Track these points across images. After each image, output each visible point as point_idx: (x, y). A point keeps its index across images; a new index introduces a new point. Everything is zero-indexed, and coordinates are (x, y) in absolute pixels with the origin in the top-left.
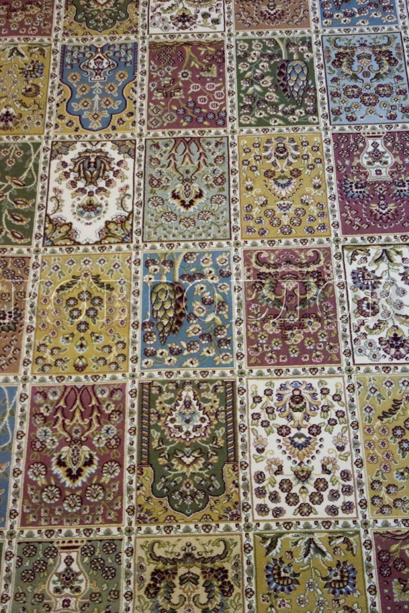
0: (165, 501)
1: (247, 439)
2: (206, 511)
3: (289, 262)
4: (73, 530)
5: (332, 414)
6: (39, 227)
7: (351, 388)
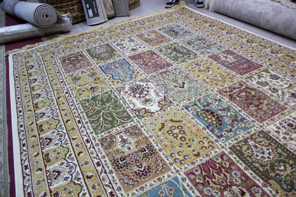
0: (294, 192)
1: (291, 147)
3: (234, 89)
6: (132, 114)
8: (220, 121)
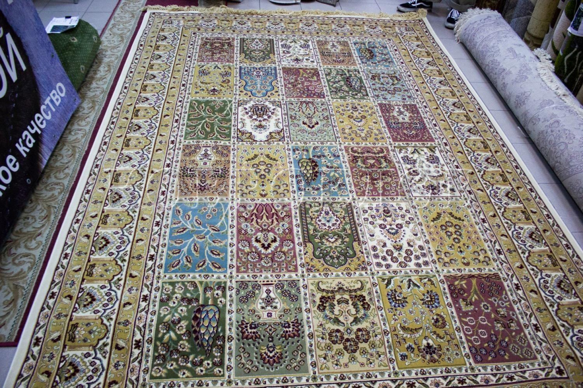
0: (322, 261)
1: (363, 230)
2: (347, 265)
3: (368, 152)
4: (269, 275)
5: (407, 219)
6: (234, 134)
7: (414, 207)
8: (316, 176)
